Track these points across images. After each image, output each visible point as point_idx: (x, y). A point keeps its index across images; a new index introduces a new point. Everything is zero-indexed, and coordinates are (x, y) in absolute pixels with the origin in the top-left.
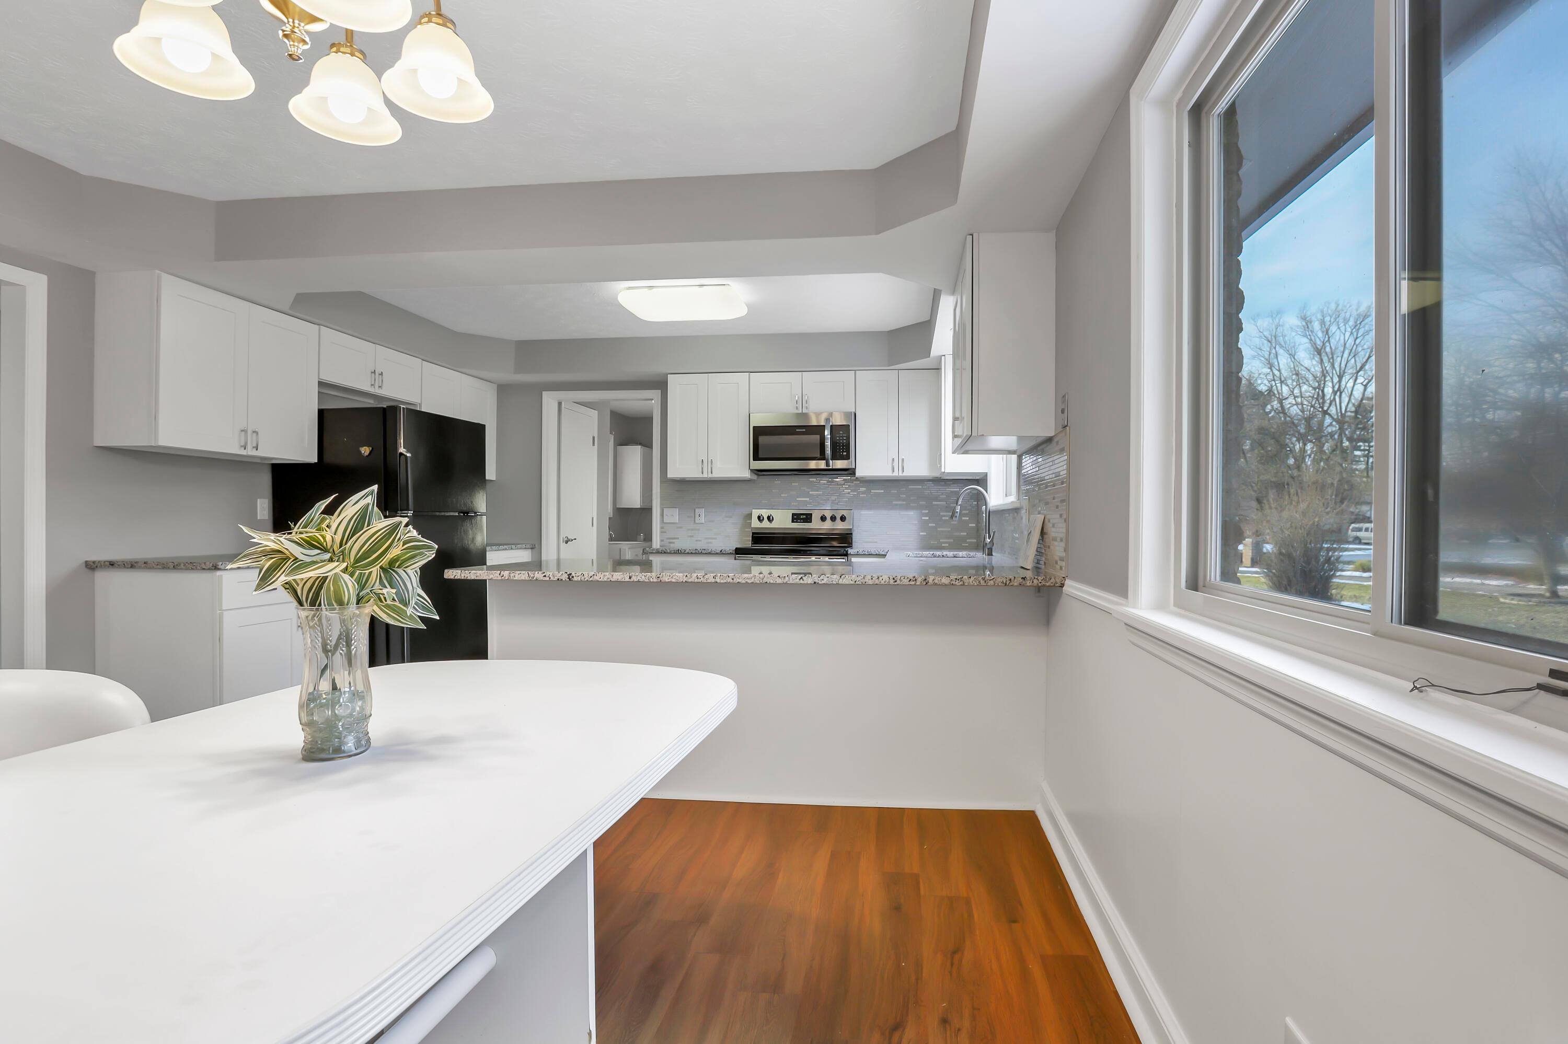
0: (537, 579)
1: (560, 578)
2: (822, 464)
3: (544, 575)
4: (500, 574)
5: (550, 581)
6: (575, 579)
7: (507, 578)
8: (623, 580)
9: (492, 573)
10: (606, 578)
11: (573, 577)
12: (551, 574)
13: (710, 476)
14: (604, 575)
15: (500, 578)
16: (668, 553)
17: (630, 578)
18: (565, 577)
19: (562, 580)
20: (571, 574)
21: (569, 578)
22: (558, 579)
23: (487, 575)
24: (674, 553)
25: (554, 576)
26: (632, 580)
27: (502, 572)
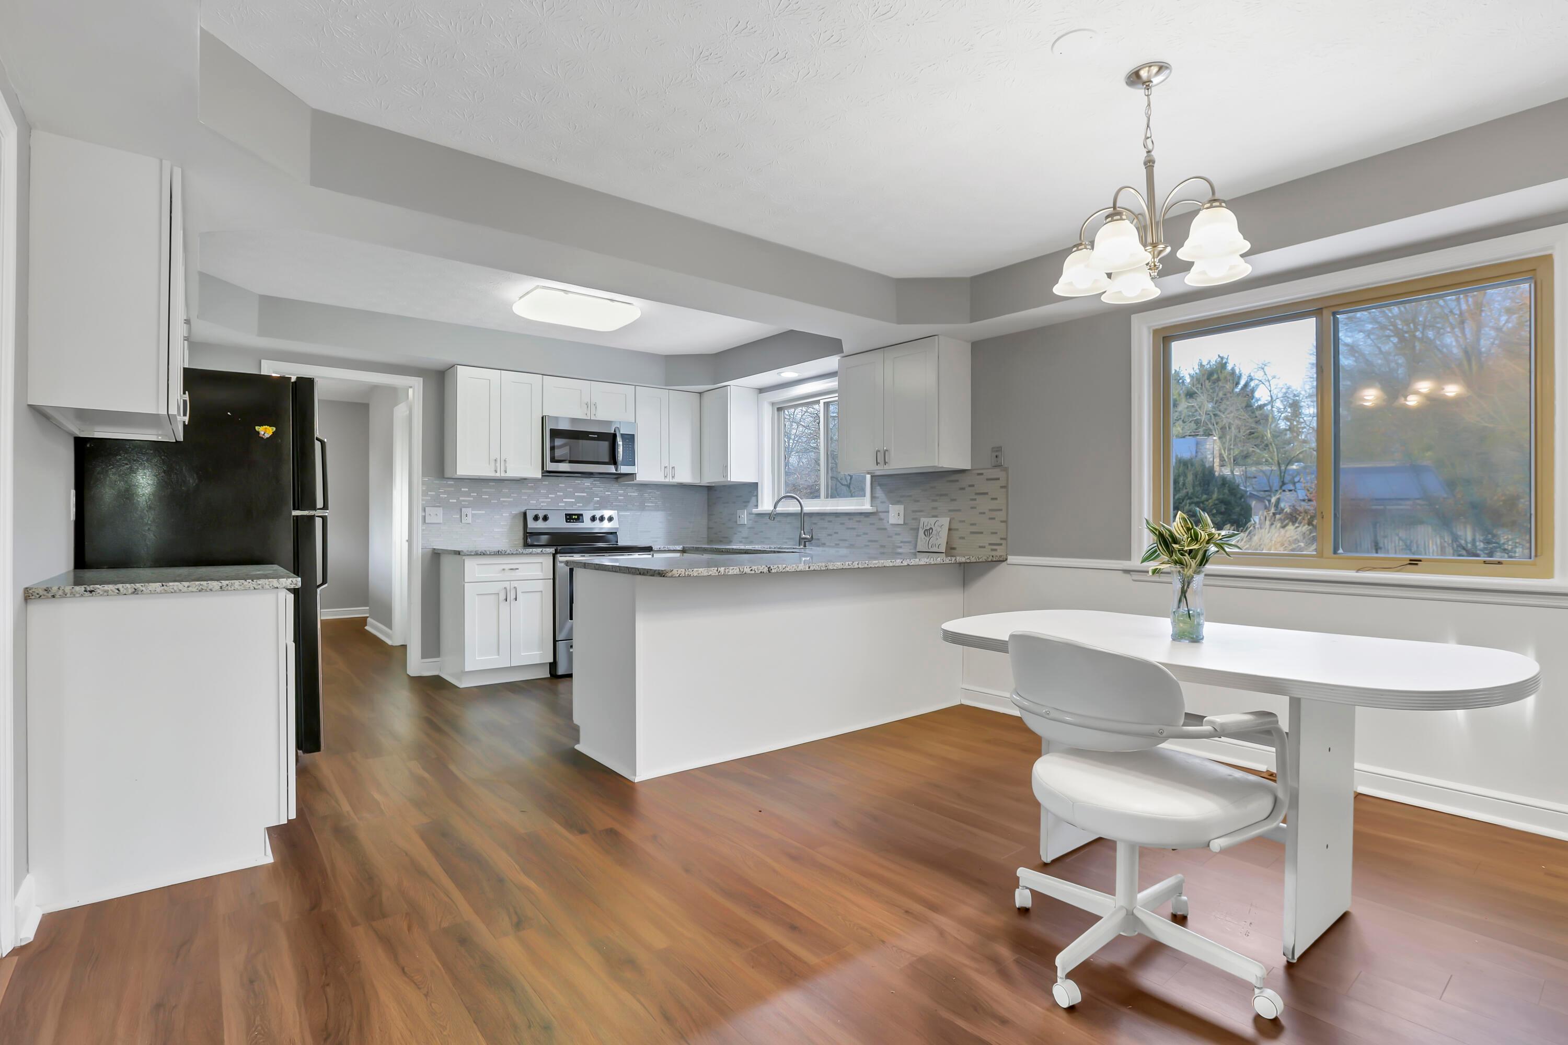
0: (745, 573)
1: (763, 571)
2: (611, 469)
3: (751, 569)
4: (717, 571)
5: (755, 574)
6: (773, 571)
7: (722, 574)
8: (805, 570)
9: (711, 571)
10: (794, 568)
11: (771, 570)
12: (756, 568)
13: (503, 475)
14: (793, 567)
15: (717, 574)
16: (487, 555)
17: (809, 568)
18: (766, 570)
19: (763, 572)
20: (770, 567)
21: (769, 571)
22: (761, 572)
23: (707, 572)
24: (494, 554)
25: (758, 570)
26: (810, 569)
27: (719, 568)
